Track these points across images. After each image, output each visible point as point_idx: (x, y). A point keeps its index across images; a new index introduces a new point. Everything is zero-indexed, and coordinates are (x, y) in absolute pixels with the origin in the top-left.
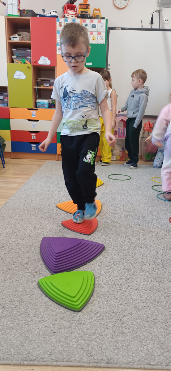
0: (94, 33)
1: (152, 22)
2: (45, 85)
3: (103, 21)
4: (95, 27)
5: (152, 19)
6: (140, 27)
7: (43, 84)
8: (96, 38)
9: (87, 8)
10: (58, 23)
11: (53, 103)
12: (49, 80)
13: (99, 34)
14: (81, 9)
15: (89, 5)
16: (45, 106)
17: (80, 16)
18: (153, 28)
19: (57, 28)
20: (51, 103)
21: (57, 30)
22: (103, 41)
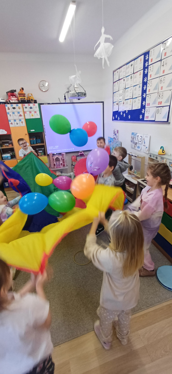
0: (32, 112)
1: (65, 99)
2: (6, 145)
3: (37, 105)
4: (32, 108)
5: (65, 96)
6: (59, 102)
7: (4, 145)
8: (34, 115)
9: (24, 96)
10: (7, 108)
11: (13, 155)
12: (8, 142)
13: (35, 112)
14: (20, 97)
15: (25, 94)
16: (9, 158)
17: (20, 101)
18: (66, 102)
19: (7, 111)
20: (12, 154)
21: (7, 112)
22: (39, 117)
